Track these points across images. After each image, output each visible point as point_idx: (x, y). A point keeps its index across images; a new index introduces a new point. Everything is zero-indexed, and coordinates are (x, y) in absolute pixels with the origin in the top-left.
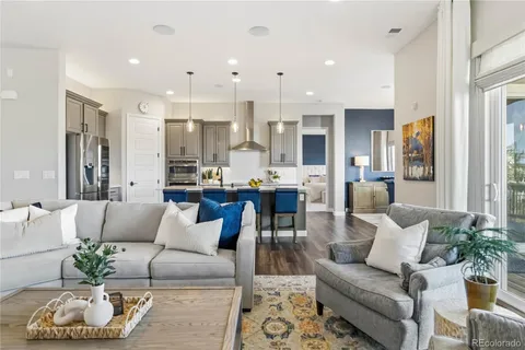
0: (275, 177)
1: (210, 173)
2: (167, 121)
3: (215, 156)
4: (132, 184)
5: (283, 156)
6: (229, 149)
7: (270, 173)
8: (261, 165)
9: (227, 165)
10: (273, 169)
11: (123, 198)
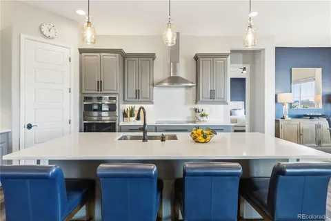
0: (202, 116)
1: (132, 111)
2: (81, 51)
3: (138, 93)
4: (29, 126)
5: (212, 92)
6: (153, 85)
7: (196, 110)
8: (186, 103)
9: (151, 102)
10: (199, 107)
11: (14, 147)
